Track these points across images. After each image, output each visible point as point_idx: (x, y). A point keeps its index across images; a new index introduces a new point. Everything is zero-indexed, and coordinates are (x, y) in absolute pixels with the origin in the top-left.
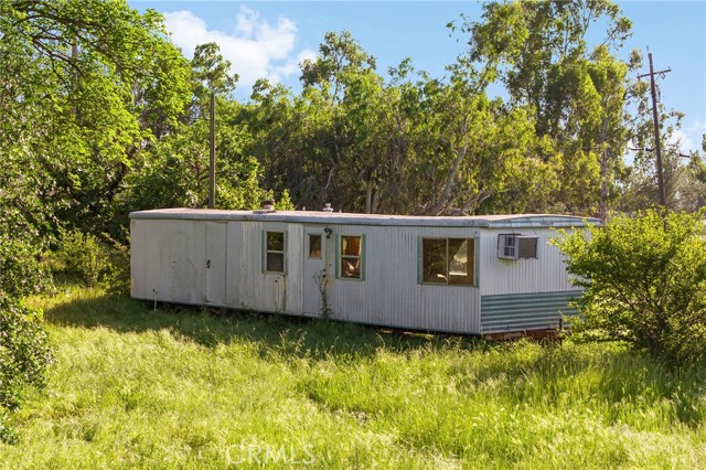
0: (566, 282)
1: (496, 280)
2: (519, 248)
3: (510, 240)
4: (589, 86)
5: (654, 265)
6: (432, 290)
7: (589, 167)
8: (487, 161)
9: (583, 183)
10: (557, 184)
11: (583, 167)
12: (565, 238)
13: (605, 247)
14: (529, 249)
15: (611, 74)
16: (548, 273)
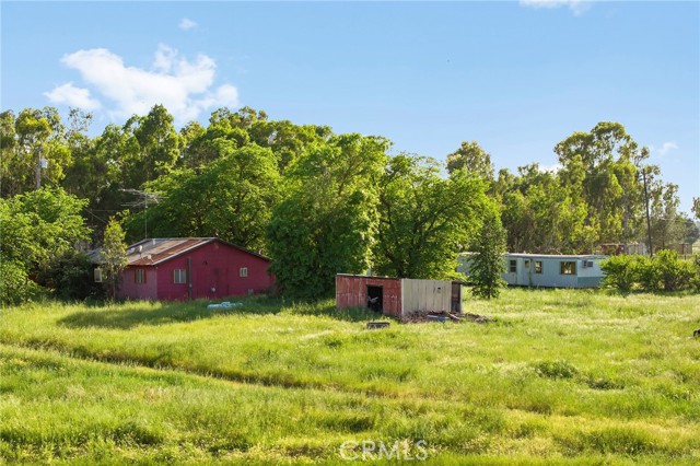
0: (601, 274)
1: (581, 273)
2: (587, 264)
3: (585, 262)
4: (614, 180)
5: (622, 268)
6: (563, 276)
7: (615, 222)
8: (566, 228)
9: (611, 231)
10: (597, 237)
11: (612, 223)
12: (600, 261)
13: (610, 263)
14: (591, 265)
15: (627, 171)
16: (596, 271)
